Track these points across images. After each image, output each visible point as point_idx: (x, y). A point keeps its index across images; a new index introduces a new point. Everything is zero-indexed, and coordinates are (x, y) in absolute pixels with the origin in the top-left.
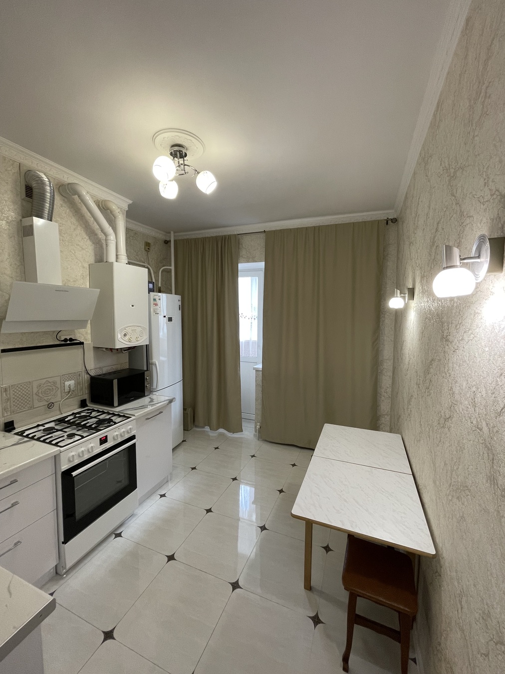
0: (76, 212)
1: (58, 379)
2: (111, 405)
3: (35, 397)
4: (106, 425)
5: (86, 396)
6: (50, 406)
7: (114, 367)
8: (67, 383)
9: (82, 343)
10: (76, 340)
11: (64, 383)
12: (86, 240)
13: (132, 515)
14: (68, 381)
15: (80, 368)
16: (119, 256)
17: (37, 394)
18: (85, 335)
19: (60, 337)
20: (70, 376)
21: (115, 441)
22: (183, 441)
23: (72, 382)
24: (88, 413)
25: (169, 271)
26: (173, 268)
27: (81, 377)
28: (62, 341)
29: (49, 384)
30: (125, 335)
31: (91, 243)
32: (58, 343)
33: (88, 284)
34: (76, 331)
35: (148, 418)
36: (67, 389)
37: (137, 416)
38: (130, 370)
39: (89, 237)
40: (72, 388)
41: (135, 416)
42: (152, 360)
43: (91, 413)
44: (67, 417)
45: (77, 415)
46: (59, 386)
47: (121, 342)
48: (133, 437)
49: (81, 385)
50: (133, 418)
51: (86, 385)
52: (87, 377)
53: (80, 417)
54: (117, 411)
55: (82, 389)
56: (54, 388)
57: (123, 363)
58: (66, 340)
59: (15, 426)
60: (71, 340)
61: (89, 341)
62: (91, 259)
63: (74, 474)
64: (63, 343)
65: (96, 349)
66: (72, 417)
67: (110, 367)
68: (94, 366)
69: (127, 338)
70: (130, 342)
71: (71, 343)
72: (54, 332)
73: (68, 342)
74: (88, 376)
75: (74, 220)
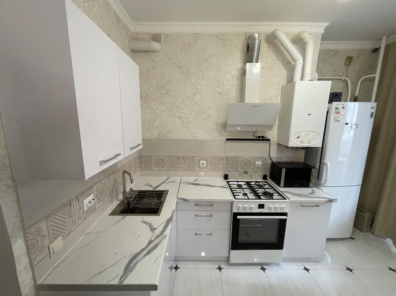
0: (277, 50)
1: (252, 159)
2: (279, 184)
3: (239, 166)
4: (268, 197)
5: (268, 174)
6: (246, 173)
7: (291, 159)
8: (257, 163)
9: (269, 140)
10: (265, 137)
11: (255, 162)
12: (282, 69)
13: (277, 264)
14: (258, 161)
15: (266, 155)
16: (305, 76)
17: (241, 164)
18: (273, 135)
19: (256, 135)
20: (259, 159)
21: (269, 211)
22: (351, 238)
23: (260, 163)
24: (263, 184)
25: (373, 79)
26: (377, 76)
27: (266, 161)
28: (257, 137)
29: (247, 161)
30: (298, 137)
31: (285, 71)
32: (255, 138)
33: (279, 100)
34: (267, 132)
35: (303, 205)
36: (256, 165)
37: (291, 200)
38: (305, 164)
39: (285, 66)
40: (259, 166)
41: (289, 200)
42: (324, 160)
43: (265, 185)
44: (251, 182)
45: (258, 184)
46: (252, 163)
47: (293, 142)
48: (285, 214)
49: (266, 166)
50: (288, 200)
51: (269, 166)
52: (269, 162)
53: (258, 185)
54: (281, 190)
55: (266, 168)
56: (249, 163)
57: (300, 158)
58: (259, 137)
59: (229, 177)
60: (263, 137)
61: (275, 139)
62: (284, 82)
63: (239, 217)
64: (258, 138)
65: (279, 145)
66: (254, 183)
67: (288, 159)
68: (275, 155)
69: (299, 140)
70: (302, 143)
71: (263, 139)
72: (254, 131)
73: (261, 138)
74: (271, 161)
75: (275, 57)
